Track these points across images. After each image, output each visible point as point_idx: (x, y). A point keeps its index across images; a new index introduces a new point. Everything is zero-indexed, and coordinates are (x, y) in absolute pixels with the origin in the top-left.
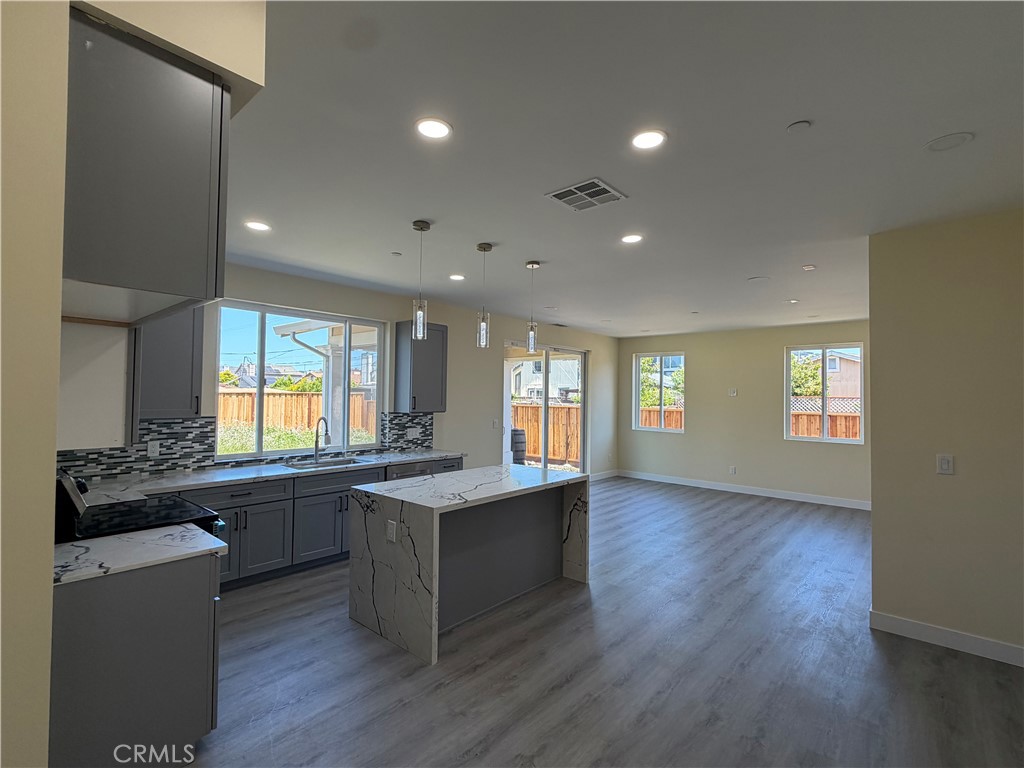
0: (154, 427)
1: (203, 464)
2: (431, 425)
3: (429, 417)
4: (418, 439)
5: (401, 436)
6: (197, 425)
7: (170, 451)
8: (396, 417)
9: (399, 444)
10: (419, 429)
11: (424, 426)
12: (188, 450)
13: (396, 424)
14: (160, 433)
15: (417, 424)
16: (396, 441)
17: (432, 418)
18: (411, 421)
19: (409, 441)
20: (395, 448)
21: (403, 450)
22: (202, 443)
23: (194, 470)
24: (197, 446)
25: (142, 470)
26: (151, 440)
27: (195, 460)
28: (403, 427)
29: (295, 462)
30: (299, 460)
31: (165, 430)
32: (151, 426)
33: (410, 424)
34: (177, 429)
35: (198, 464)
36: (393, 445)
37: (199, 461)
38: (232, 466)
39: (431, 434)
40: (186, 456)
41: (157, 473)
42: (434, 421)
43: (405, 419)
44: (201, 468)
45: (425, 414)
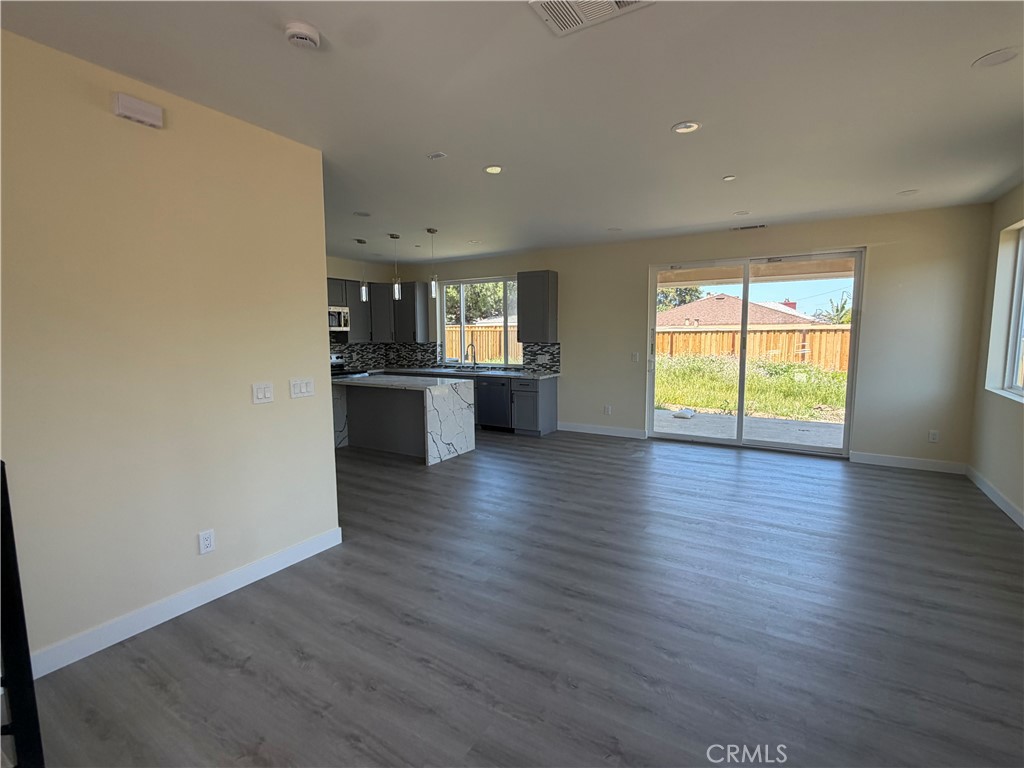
2: (558, 353)
3: (557, 347)
4: (547, 364)
5: (533, 361)
6: (432, 346)
7: (424, 358)
8: (529, 346)
9: (531, 366)
10: (548, 357)
11: (552, 354)
13: (529, 351)
15: (546, 352)
16: (528, 363)
17: (559, 348)
18: (541, 349)
19: (540, 365)
20: (528, 369)
21: (534, 371)
22: (433, 355)
23: (431, 367)
24: (431, 355)
25: (416, 364)
26: (418, 352)
27: (431, 362)
28: (535, 354)
32: (418, 346)
33: (540, 352)
34: (425, 347)
35: (433, 365)
36: (527, 366)
37: (433, 363)
38: (444, 367)
39: (558, 361)
40: (429, 360)
41: (421, 367)
42: (561, 350)
43: (536, 348)
44: (433, 367)
45: (553, 345)
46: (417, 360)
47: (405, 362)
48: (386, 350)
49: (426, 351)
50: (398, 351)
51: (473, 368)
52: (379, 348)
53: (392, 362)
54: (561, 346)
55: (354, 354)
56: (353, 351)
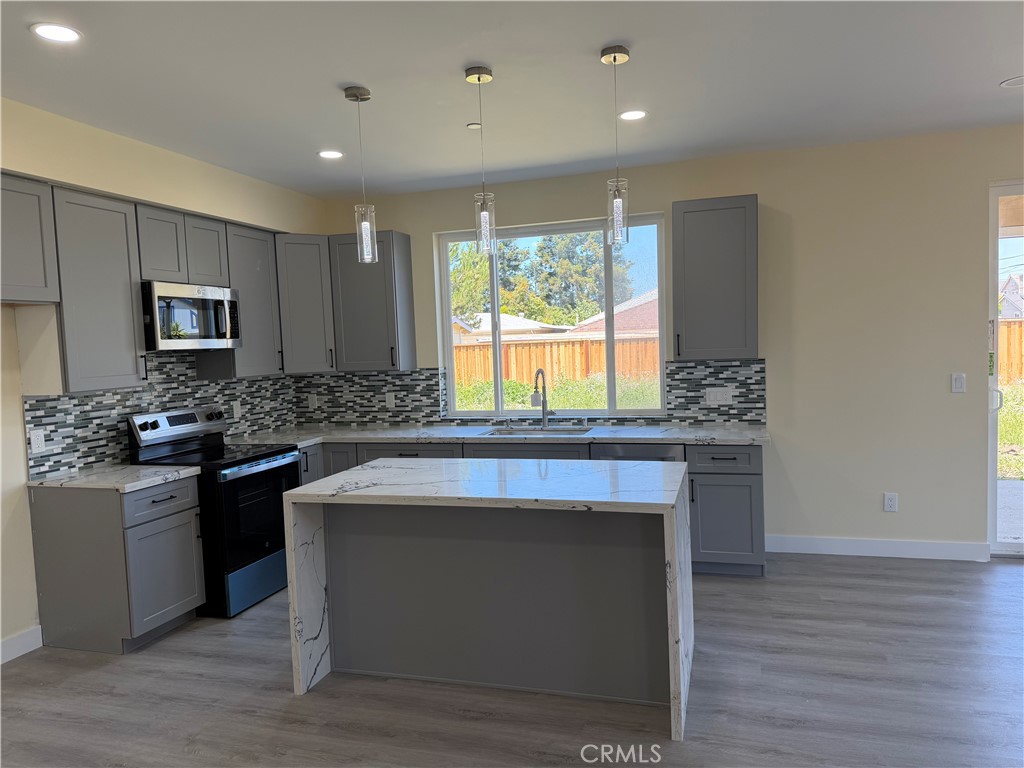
0: (389, 378)
1: (431, 419)
2: (762, 381)
3: (757, 367)
4: (731, 407)
5: (695, 400)
6: (423, 377)
7: (403, 404)
8: (681, 369)
9: (688, 413)
10: (733, 390)
11: (743, 384)
12: (417, 403)
13: (682, 380)
14: (394, 385)
15: (728, 380)
16: (680, 406)
17: (763, 371)
18: (715, 374)
19: (710, 410)
20: (683, 420)
21: (697, 422)
22: (429, 396)
23: (424, 424)
24: (424, 398)
25: (383, 420)
26: (388, 391)
27: (424, 414)
28: (697, 385)
29: (525, 425)
30: (530, 424)
31: (398, 382)
32: (387, 378)
33: (711, 380)
34: (407, 381)
35: (428, 419)
36: (675, 413)
37: (428, 416)
38: (458, 424)
39: (762, 399)
40: (417, 409)
41: (395, 424)
42: (768, 375)
43: (700, 372)
44: (430, 424)
45: (746, 363)
46: (385, 410)
47: (351, 416)
48: (298, 390)
49: (409, 389)
50: (331, 390)
51: (537, 422)
52: (283, 386)
53: (318, 415)
54: (768, 366)
55: (236, 405)
56: (233, 397)
